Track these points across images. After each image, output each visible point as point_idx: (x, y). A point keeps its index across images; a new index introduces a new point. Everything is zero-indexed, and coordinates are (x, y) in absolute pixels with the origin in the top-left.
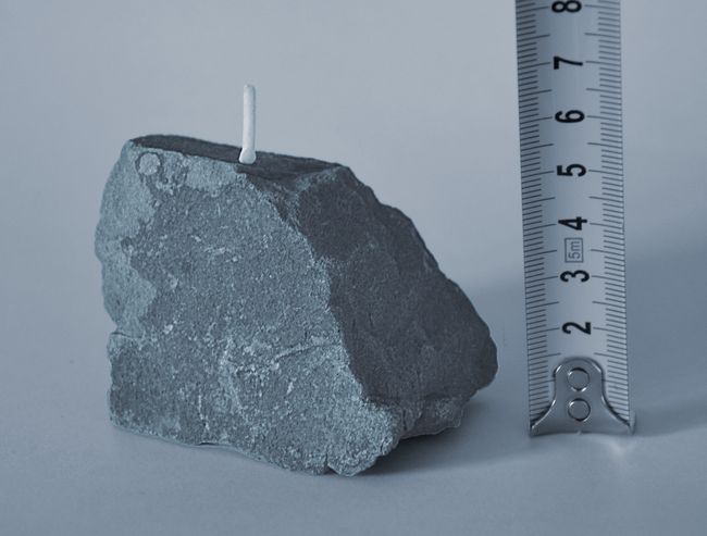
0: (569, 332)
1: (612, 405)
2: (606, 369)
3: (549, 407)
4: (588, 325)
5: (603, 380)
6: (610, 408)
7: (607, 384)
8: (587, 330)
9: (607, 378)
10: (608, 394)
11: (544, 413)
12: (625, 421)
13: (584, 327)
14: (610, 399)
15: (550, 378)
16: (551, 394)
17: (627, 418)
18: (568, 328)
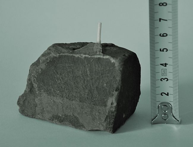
0: (163, 95)
1: (174, 116)
2: (173, 105)
3: (157, 116)
4: (168, 93)
5: (172, 109)
6: (174, 117)
7: (173, 110)
8: (168, 95)
9: (173, 108)
10: (173, 113)
11: (155, 118)
12: (178, 120)
13: (167, 94)
14: (173, 114)
15: (157, 108)
16: (157, 112)
17: (178, 119)
18: (162, 94)
